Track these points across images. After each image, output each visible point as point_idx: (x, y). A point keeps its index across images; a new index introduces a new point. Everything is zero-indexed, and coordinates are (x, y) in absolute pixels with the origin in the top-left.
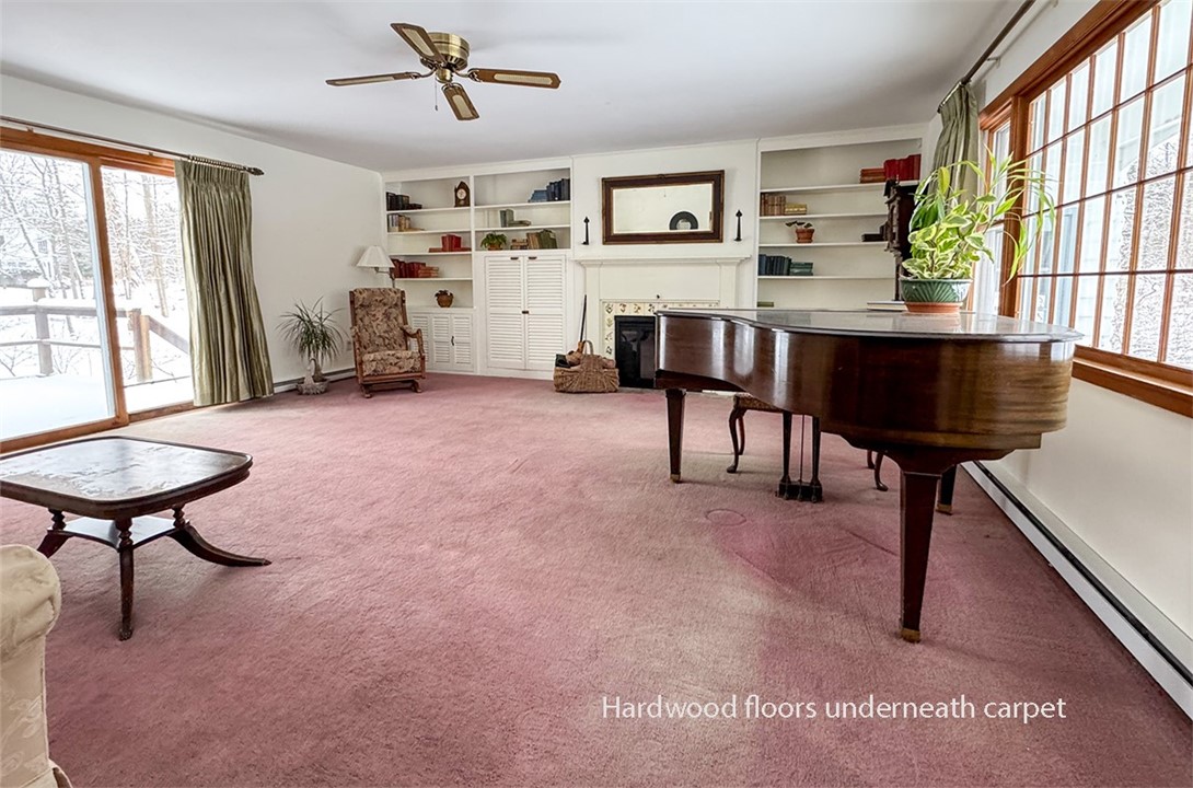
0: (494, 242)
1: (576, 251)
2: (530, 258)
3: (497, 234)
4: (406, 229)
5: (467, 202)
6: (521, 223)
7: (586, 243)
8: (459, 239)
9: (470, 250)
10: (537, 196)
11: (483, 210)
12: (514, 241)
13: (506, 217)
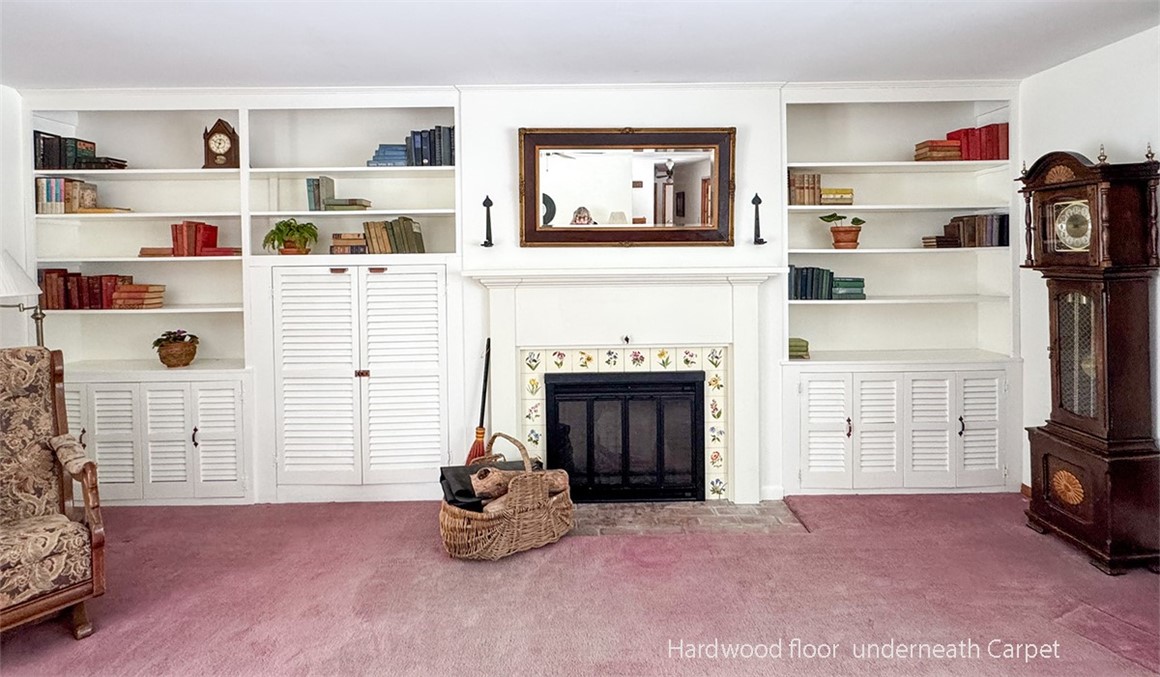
0: (291, 237)
1: (468, 255)
2: (371, 270)
3: (300, 222)
4: (83, 208)
5: (232, 160)
6: (353, 203)
7: (488, 243)
8: (214, 230)
9: (238, 252)
10: (385, 155)
11: (268, 177)
12: (337, 236)
13: (319, 191)
